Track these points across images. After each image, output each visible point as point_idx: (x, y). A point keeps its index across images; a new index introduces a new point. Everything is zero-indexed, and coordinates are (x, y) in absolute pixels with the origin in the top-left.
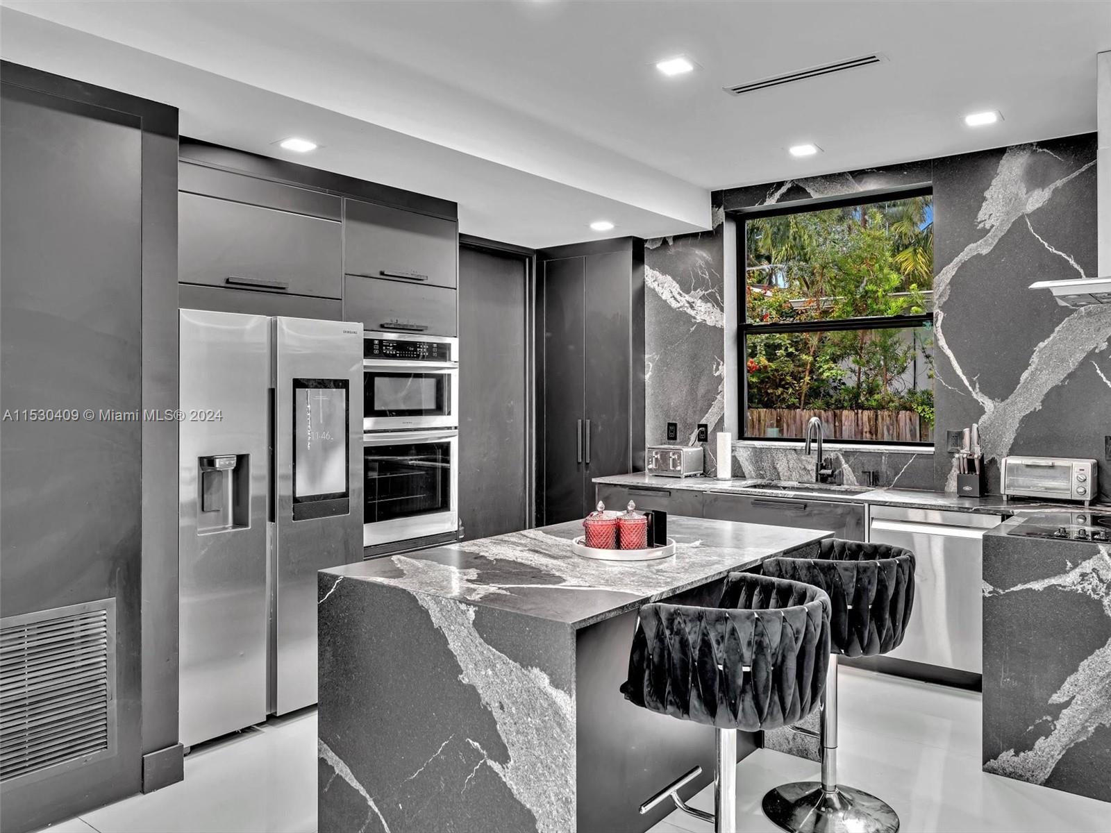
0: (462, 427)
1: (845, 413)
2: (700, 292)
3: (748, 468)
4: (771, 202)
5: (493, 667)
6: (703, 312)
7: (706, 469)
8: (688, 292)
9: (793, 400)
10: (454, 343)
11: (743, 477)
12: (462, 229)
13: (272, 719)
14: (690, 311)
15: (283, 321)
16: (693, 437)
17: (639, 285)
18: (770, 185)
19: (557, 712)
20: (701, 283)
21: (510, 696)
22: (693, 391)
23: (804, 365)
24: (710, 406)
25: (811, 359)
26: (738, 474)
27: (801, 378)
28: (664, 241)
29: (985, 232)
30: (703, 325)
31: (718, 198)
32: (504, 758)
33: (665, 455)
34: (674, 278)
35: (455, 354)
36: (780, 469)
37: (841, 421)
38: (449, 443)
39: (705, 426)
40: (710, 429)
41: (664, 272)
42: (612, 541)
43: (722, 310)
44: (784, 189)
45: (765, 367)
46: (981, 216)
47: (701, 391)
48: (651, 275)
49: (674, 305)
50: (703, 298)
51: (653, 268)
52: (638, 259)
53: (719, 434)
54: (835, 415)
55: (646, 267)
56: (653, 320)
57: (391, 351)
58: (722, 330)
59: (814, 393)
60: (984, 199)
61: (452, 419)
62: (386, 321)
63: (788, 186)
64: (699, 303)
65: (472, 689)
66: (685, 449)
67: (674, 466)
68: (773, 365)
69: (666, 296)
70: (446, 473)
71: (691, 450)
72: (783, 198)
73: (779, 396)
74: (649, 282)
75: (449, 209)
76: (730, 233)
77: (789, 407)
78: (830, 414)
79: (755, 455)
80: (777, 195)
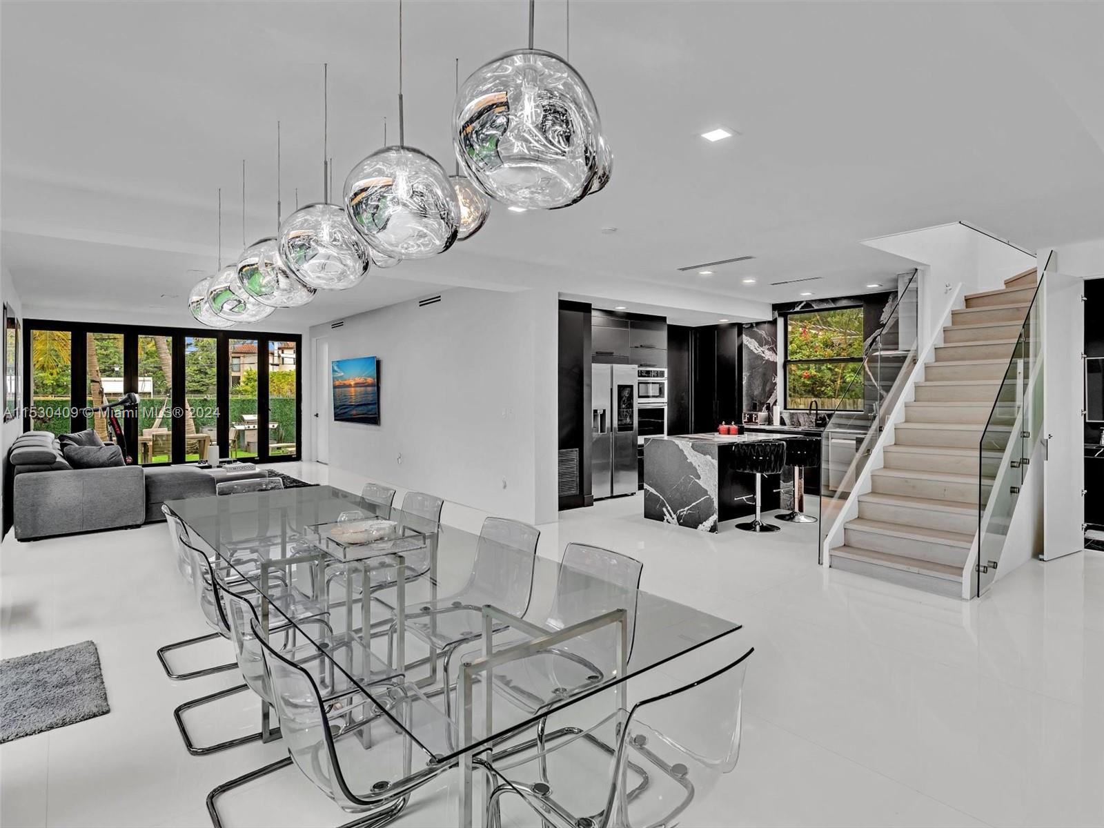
0: (669, 403)
1: (860, 400)
2: (767, 347)
3: (787, 421)
4: (797, 309)
5: (696, 456)
6: (768, 355)
7: (769, 421)
8: (762, 346)
9: (831, 393)
10: (666, 370)
11: (785, 425)
12: (668, 323)
13: (612, 497)
14: (763, 355)
15: (616, 366)
16: (764, 408)
17: (740, 342)
18: (797, 302)
19: (713, 465)
20: (767, 343)
21: (701, 463)
22: (764, 389)
23: (837, 374)
24: (771, 395)
25: (840, 371)
26: (783, 422)
27: (836, 381)
28: (752, 324)
29: (884, 325)
30: (768, 361)
31: (776, 307)
32: (699, 478)
33: (751, 416)
34: (756, 340)
35: (666, 375)
36: (801, 422)
37: (857, 404)
38: (663, 409)
39: (769, 404)
40: (771, 405)
41: (751, 338)
42: (727, 432)
43: (776, 354)
44: (803, 304)
45: (815, 375)
46: (882, 319)
47: (767, 389)
48: (746, 339)
49: (756, 352)
50: (768, 349)
51: (746, 336)
52: (740, 334)
53: (774, 407)
54: (854, 402)
55: (744, 335)
56: (747, 358)
57: (644, 374)
58: (776, 363)
59: (842, 389)
60: (883, 312)
61: (665, 399)
62: (643, 363)
63: (805, 303)
64: (766, 351)
65: (691, 463)
66: (760, 413)
67: (755, 420)
68: (819, 375)
69: (752, 348)
70: (663, 423)
71: (763, 414)
72: (802, 308)
73: (823, 391)
74: (745, 342)
75: (664, 319)
76: (780, 322)
77: (828, 397)
78: (851, 401)
79: (791, 415)
80: (800, 307)
